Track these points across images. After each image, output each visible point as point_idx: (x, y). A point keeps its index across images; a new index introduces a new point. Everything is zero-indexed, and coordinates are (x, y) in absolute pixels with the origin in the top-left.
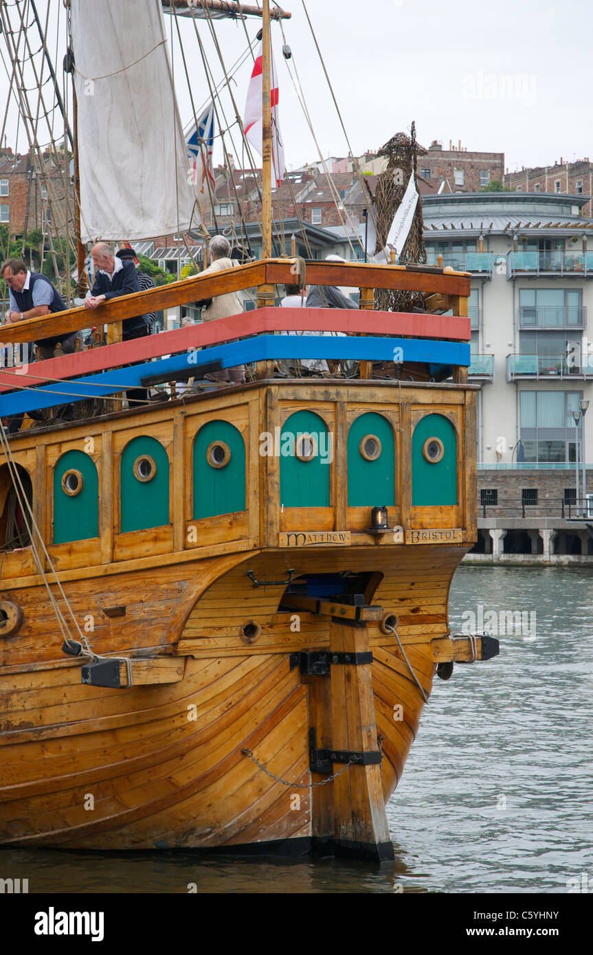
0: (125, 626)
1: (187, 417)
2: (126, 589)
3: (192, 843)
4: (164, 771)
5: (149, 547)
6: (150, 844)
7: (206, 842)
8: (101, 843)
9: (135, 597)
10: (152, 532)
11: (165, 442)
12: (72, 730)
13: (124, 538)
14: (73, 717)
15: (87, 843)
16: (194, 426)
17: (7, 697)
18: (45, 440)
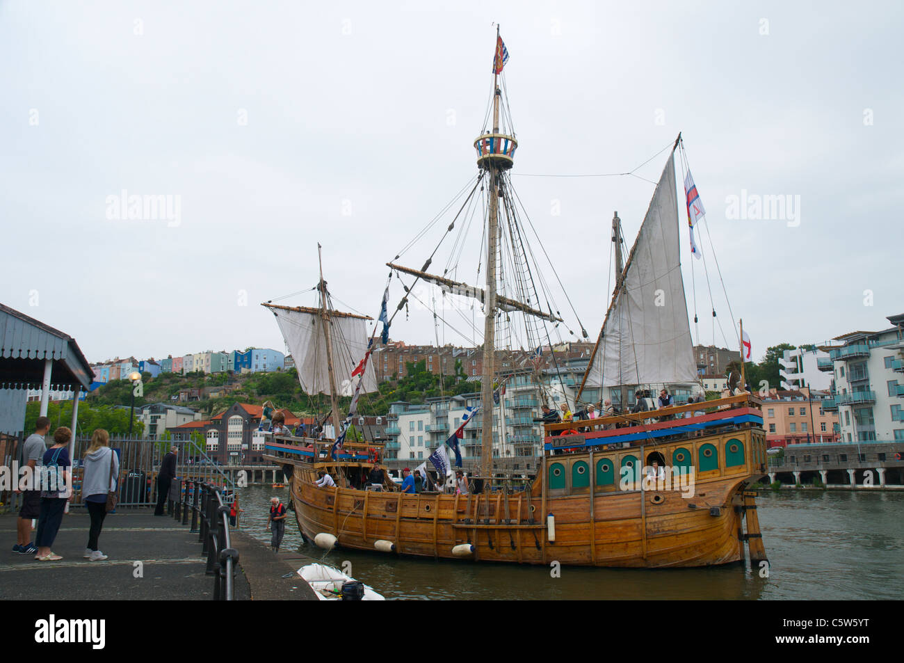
0: (705, 499)
1: (724, 437)
2: (704, 488)
3: (717, 563)
4: (715, 542)
5: (711, 475)
6: (705, 564)
7: (721, 562)
8: (691, 565)
9: (708, 490)
10: (712, 471)
11: (715, 445)
12: (689, 530)
13: (702, 473)
14: (689, 526)
15: (687, 565)
16: (726, 440)
17: (661, 522)
18: (670, 445)
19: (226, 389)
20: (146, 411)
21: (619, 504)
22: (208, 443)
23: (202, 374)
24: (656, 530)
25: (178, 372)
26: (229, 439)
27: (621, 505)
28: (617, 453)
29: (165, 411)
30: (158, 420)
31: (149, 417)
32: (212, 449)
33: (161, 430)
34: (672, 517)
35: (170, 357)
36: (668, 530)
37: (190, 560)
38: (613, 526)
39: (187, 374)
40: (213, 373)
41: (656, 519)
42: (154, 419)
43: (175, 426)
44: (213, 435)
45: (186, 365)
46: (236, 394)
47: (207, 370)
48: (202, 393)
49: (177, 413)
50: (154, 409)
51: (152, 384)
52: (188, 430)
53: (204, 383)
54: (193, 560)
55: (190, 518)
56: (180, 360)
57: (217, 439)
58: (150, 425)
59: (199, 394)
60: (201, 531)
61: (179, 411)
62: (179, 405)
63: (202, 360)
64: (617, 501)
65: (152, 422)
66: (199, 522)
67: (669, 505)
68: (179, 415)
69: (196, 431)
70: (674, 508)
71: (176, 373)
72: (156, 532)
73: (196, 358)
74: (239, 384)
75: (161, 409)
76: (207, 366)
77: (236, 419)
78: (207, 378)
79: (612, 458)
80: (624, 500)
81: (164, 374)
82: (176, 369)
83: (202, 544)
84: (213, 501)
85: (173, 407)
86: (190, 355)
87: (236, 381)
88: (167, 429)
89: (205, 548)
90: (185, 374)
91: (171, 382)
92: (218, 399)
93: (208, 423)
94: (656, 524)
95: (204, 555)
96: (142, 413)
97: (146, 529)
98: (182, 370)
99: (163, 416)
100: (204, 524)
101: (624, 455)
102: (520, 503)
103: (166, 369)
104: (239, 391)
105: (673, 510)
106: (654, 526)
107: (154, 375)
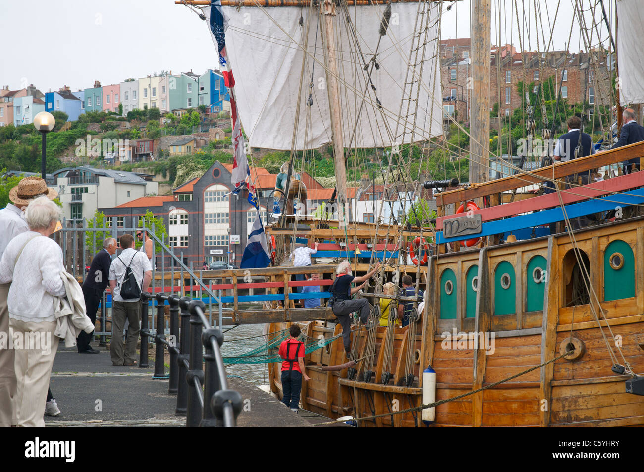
12: (619, 423)
14: (620, 414)
17: (575, 400)
18: (598, 234)
19: (198, 138)
20: (63, 180)
21: (518, 355)
22: (172, 234)
23: (154, 114)
24: (565, 415)
25: (113, 111)
26: (206, 226)
27: (520, 359)
28: (519, 250)
29: (95, 179)
30: (84, 195)
31: (68, 189)
32: (179, 245)
33: (89, 212)
34: (594, 390)
35: (98, 85)
36: (586, 418)
37: (158, 421)
38: (506, 399)
39: (129, 113)
40: (173, 111)
41: (567, 393)
42: (77, 194)
43: (113, 206)
44: (179, 220)
45: (127, 97)
46: (216, 147)
47: (163, 107)
48: (156, 147)
49: (116, 183)
50: (75, 177)
51: (70, 132)
52: (135, 212)
53: (160, 128)
54: (162, 421)
55: (152, 357)
56: (115, 88)
57: (186, 227)
58: (72, 204)
59: (152, 149)
60: (172, 377)
61: (119, 179)
62: (119, 169)
63: (154, 89)
64: (516, 351)
65: (73, 199)
66: (167, 362)
67: (590, 365)
68: (119, 186)
69: (149, 214)
70: (598, 370)
71: (111, 113)
72: (97, 378)
73: (144, 85)
74: (219, 130)
75: (88, 177)
76: (164, 100)
77: (218, 192)
78: (163, 121)
79: (513, 260)
80: (525, 349)
81: (89, 115)
82: (109, 105)
83: (175, 397)
84: (193, 324)
85: (109, 172)
86: (133, 80)
87: (214, 125)
88: (100, 210)
89: (181, 403)
90: (125, 115)
91: (101, 128)
92: (185, 158)
93: (171, 198)
94: (567, 404)
95: (179, 413)
96: (56, 183)
97: (81, 374)
98: (121, 107)
99: (91, 188)
100: (177, 365)
101: (531, 255)
102: (403, 343)
103: (94, 106)
104: (219, 142)
105: (597, 375)
106: (564, 406)
107: (73, 118)
